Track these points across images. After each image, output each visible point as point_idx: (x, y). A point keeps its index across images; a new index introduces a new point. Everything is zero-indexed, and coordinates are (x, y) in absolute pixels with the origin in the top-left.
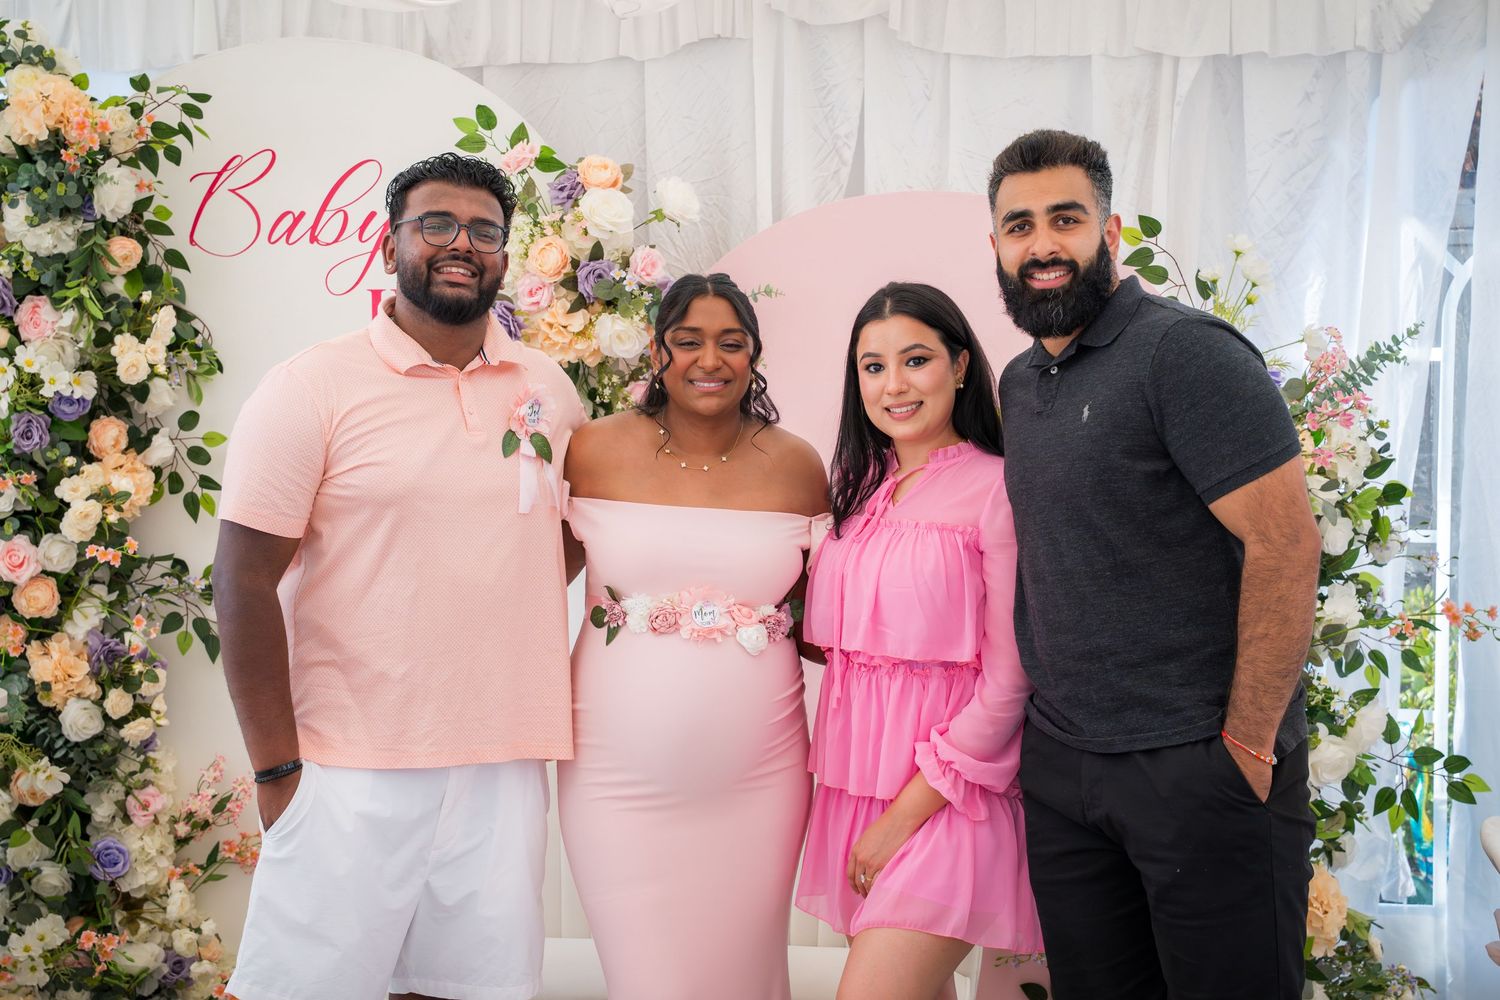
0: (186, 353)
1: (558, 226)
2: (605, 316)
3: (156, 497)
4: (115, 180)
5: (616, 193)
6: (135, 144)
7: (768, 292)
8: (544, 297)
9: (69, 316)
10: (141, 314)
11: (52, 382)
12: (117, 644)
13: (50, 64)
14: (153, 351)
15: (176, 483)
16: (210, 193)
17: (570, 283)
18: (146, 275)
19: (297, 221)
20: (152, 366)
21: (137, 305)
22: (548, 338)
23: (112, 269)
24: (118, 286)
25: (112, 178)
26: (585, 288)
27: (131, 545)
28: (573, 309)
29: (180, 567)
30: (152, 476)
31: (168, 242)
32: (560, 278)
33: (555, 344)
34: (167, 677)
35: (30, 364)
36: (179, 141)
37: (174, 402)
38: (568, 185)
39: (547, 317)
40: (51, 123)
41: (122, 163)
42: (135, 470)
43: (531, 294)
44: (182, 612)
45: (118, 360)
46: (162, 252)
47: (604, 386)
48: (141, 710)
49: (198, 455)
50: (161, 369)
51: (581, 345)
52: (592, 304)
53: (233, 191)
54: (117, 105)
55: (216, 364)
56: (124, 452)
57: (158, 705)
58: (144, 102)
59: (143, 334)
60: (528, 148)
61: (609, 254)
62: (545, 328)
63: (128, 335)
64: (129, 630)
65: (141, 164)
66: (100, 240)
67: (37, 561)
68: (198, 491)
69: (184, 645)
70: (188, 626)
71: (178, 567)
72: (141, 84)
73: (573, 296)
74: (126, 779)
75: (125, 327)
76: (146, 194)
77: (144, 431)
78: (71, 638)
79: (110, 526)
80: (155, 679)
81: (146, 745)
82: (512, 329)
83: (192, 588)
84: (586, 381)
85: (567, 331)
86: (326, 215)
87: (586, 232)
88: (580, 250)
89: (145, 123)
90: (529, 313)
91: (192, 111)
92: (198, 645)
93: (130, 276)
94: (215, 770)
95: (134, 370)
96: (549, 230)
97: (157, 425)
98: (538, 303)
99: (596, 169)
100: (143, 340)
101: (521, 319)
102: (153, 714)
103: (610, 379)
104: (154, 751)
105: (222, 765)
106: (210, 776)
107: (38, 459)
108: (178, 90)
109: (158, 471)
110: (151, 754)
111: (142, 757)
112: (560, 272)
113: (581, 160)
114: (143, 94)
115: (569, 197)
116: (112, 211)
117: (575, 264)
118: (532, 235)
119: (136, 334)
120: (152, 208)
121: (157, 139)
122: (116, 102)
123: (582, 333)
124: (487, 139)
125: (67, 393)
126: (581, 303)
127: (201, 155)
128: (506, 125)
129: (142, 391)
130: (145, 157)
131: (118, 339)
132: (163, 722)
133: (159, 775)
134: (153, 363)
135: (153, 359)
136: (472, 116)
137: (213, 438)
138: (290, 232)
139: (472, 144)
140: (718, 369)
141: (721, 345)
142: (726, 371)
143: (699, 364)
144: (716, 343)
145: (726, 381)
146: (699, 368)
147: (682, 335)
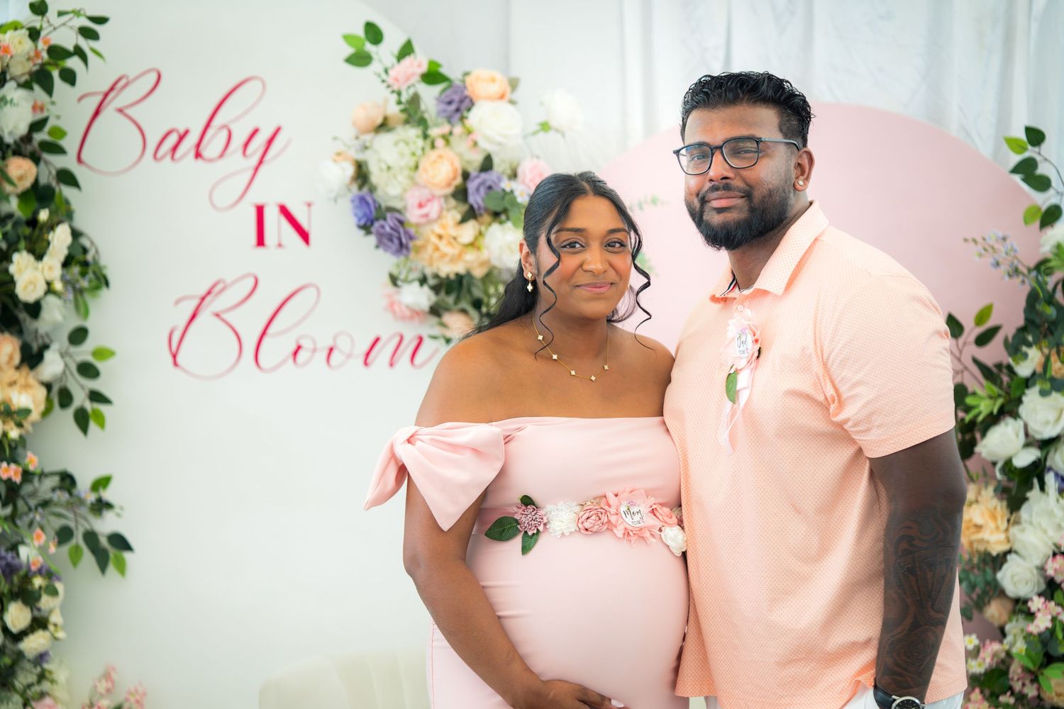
0: (76, 270)
1: (446, 138)
2: (495, 227)
3: (47, 412)
4: (15, 101)
5: (504, 105)
6: (31, 67)
7: (654, 201)
8: (433, 209)
10: (37, 232)
12: (13, 558)
14: (50, 268)
15: (65, 398)
16: (97, 113)
17: (461, 194)
18: (39, 194)
19: (181, 138)
20: (49, 284)
21: (33, 222)
22: (437, 248)
23: (8, 188)
24: (13, 205)
25: (12, 100)
26: (476, 199)
27: (32, 461)
28: (463, 221)
29: (67, 481)
30: (42, 392)
31: (58, 162)
32: (450, 190)
33: (444, 255)
34: (66, 591)
36: (74, 63)
37: (64, 317)
38: (456, 98)
39: (437, 229)
41: (20, 86)
42: (27, 386)
43: (421, 206)
44: (72, 525)
45: (16, 278)
46: (54, 172)
47: (489, 296)
48: (39, 623)
49: (88, 370)
50: (58, 286)
51: (470, 256)
52: (481, 215)
53: (120, 111)
54: (16, 29)
55: (103, 280)
56: (18, 368)
57: (55, 618)
58: (41, 27)
59: (38, 251)
60: (416, 63)
61: (499, 166)
62: (434, 239)
63: (25, 254)
64: (23, 543)
65: (36, 87)
68: (89, 406)
69: (75, 556)
70: (78, 539)
71: (68, 482)
72: (39, 9)
73: (464, 208)
74: (25, 691)
75: (22, 244)
76: (39, 116)
77: (35, 347)
79: (10, 441)
80: (54, 593)
81: (41, 658)
82: (404, 241)
83: (81, 502)
84: (469, 291)
85: (458, 243)
86: (210, 132)
87: (475, 144)
88: (469, 162)
89: (41, 45)
90: (418, 225)
91: (88, 34)
92: (88, 558)
93: (23, 196)
94: (106, 681)
95: (31, 287)
96: (438, 142)
97: (47, 341)
98: (426, 215)
99: (483, 83)
100: (39, 257)
101: (412, 231)
102: (51, 628)
103: (496, 290)
104: (47, 662)
105: (114, 676)
106: (102, 687)
108: (77, 13)
109: (48, 386)
110: (46, 666)
111: (39, 669)
112: (449, 185)
113: (466, 74)
114: (39, 18)
115: (458, 110)
116: (11, 133)
117: (466, 175)
118: (423, 149)
119: (31, 251)
120: (47, 128)
121: (52, 61)
122: (16, 26)
123: (472, 245)
124: (374, 56)
126: (471, 214)
127: (93, 77)
128: (393, 41)
129: (35, 309)
130: (40, 79)
131: (16, 257)
132: (61, 635)
133: (55, 687)
134: (49, 278)
135: (49, 276)
136: (360, 32)
137: (102, 353)
138: (175, 148)
139: (360, 59)
140: (605, 271)
141: (605, 246)
142: (612, 273)
143: (586, 267)
144: (601, 244)
145: (612, 284)
146: (585, 271)
147: (565, 236)
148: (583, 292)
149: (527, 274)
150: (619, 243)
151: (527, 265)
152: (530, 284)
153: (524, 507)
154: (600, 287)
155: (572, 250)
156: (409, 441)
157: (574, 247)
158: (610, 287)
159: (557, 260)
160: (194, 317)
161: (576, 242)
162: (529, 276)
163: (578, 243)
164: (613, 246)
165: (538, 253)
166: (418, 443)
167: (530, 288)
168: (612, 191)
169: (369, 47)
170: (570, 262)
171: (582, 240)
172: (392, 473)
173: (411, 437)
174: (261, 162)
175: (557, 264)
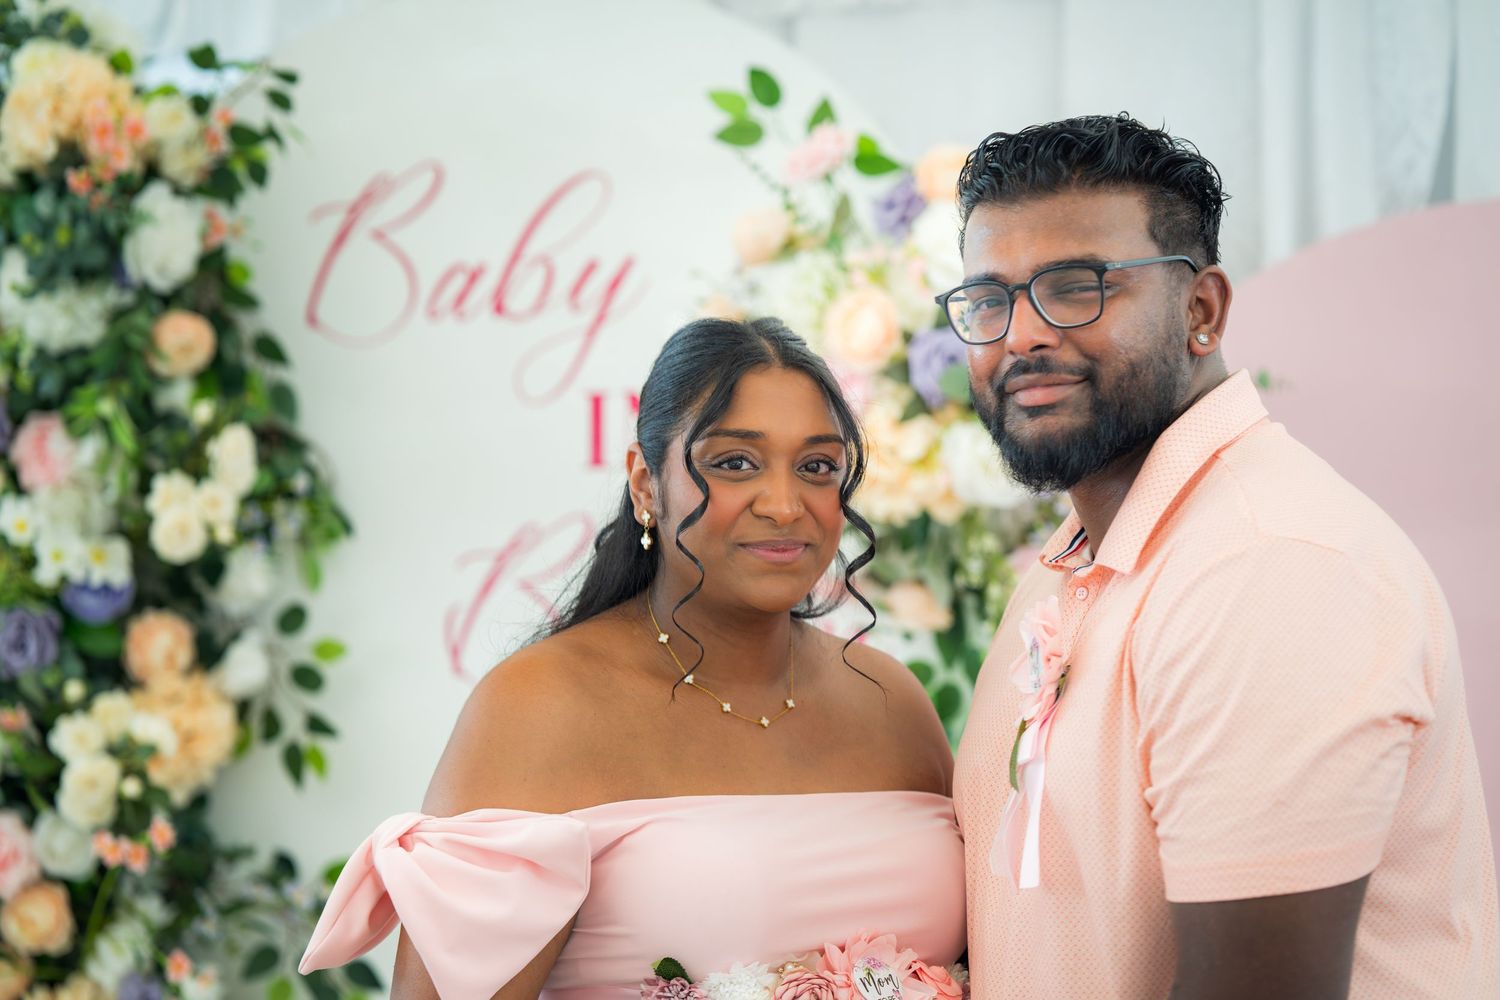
1: (879, 271)
3: (240, 749)
4: (164, 218)
6: (202, 160)
9: (91, 448)
11: (58, 556)
13: (79, 36)
14: (214, 503)
15: (271, 725)
16: (341, 239)
17: (901, 370)
18: (220, 372)
19: (474, 277)
20: (210, 530)
24: (179, 396)
25: (156, 217)
26: (926, 379)
27: (163, 834)
28: (908, 416)
29: (285, 866)
31: (257, 323)
35: (22, 527)
36: (268, 151)
37: (271, 586)
38: (900, 197)
40: (63, 128)
41: (178, 191)
42: (198, 703)
44: (279, 945)
45: (157, 519)
46: (249, 339)
49: (306, 678)
50: (225, 535)
51: (921, 483)
52: (939, 407)
53: (378, 235)
56: (189, 672)
58: (215, 92)
60: (836, 136)
63: (176, 474)
66: (140, 319)
67: (32, 858)
68: (305, 740)
72: (204, 58)
73: (905, 396)
75: (174, 461)
76: (215, 241)
77: (221, 636)
78: (97, 988)
84: (947, 547)
85: (897, 460)
86: (518, 269)
87: (926, 280)
88: (916, 311)
89: (217, 123)
91: (281, 101)
93: (200, 379)
95: (181, 535)
96: (860, 277)
97: (239, 626)
103: (982, 543)
107: (29, 686)
108: (254, 66)
109: (243, 708)
112: (878, 355)
114: (209, 76)
115: (902, 221)
116: (160, 271)
117: (908, 338)
121: (237, 152)
122: (168, 91)
123: (922, 462)
124: (766, 127)
125: (77, 574)
128: (799, 101)
129: (210, 571)
130: (218, 182)
131: (160, 483)
134: (213, 523)
135: (212, 516)
136: (740, 85)
137: (329, 649)
138: (461, 299)
139: (742, 134)
140: (797, 520)
141: (798, 470)
142: (809, 522)
143: (759, 508)
144: (793, 464)
145: (807, 545)
146: (758, 517)
147: (725, 445)
148: (752, 559)
149: (641, 514)
150: (827, 463)
151: (642, 495)
152: (646, 535)
153: (662, 983)
154: (784, 550)
155: (733, 474)
156: (402, 842)
157: (738, 468)
158: (804, 550)
159: (701, 498)
160: (488, 586)
161: (742, 458)
162: (645, 518)
163: (747, 460)
164: (815, 471)
165: (665, 475)
166: (419, 848)
167: (646, 541)
168: (820, 360)
169: (757, 112)
170: (729, 497)
171: (754, 453)
172: (364, 905)
173: (406, 834)
174: (601, 318)
175: (704, 506)
